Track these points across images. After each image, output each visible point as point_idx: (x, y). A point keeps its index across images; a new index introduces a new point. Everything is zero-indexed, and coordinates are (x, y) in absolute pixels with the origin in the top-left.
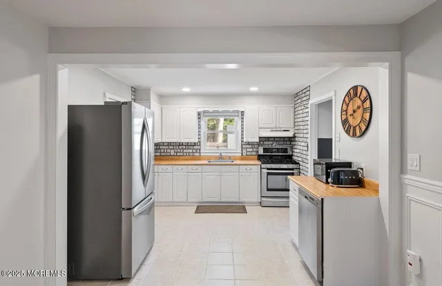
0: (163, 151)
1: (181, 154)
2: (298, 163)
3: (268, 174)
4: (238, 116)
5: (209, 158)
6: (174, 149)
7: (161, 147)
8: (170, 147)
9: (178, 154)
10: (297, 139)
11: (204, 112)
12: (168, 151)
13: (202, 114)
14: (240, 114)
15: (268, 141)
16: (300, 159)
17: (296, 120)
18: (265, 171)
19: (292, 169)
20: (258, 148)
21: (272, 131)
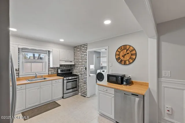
2: (78, 76)
3: (67, 82)
4: (46, 53)
5: (26, 79)
10: (76, 65)
11: (22, 49)
13: (20, 50)
14: (47, 52)
15: (62, 66)
16: (79, 74)
18: (65, 81)
19: (76, 78)
20: (58, 70)
21: (65, 62)
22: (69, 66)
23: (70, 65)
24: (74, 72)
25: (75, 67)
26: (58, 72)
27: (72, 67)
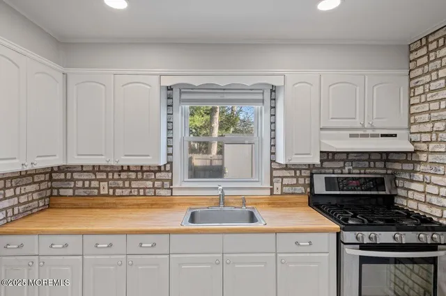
0: (80, 184)
1: (126, 192)
3: (363, 260)
4: (263, 101)
5: (192, 203)
6: (107, 180)
7: (76, 176)
8: (99, 176)
9: (118, 192)
11: (181, 91)
12: (95, 184)
13: (176, 94)
14: (267, 94)
15: (333, 160)
17: (413, 110)
18: (352, 253)
19: (433, 247)
20: (311, 177)
21: (351, 136)
22: (375, 161)
23: (381, 153)
24: (406, 198)
25: (419, 168)
26: (312, 185)
27: (397, 166)
